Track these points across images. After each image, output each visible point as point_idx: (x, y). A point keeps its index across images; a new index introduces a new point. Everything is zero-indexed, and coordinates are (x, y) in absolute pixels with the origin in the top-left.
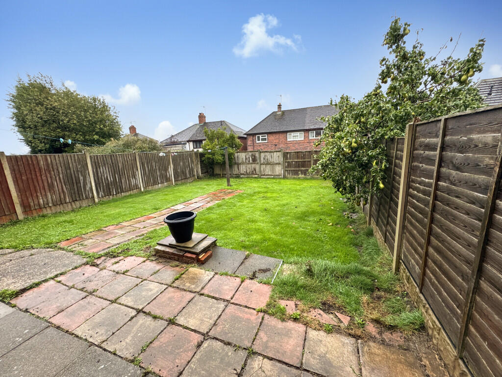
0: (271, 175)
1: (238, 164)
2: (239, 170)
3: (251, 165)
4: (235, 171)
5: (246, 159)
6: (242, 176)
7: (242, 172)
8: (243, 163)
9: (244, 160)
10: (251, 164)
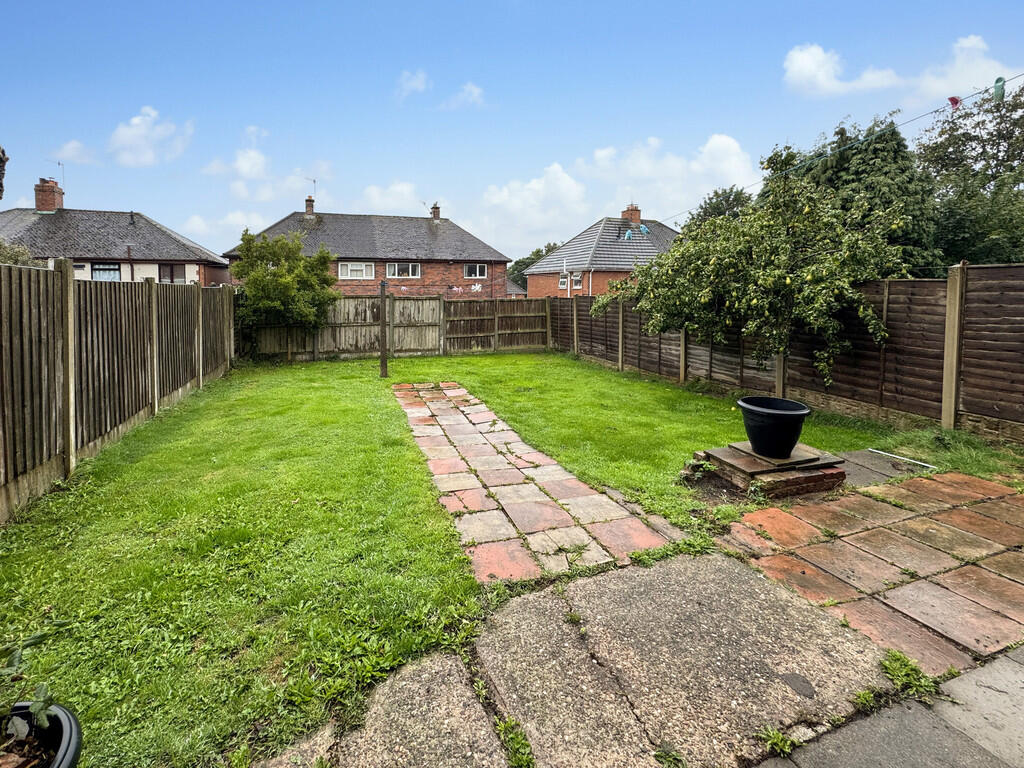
0: (417, 350)
1: (335, 327)
2: (335, 340)
3: (368, 328)
4: (325, 343)
5: (357, 314)
6: (343, 356)
7: (343, 346)
8: (348, 324)
9: (351, 317)
10: (371, 325)
